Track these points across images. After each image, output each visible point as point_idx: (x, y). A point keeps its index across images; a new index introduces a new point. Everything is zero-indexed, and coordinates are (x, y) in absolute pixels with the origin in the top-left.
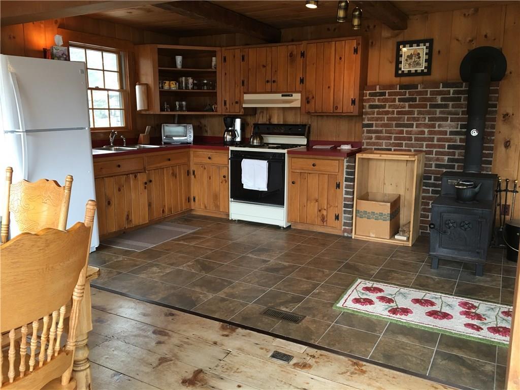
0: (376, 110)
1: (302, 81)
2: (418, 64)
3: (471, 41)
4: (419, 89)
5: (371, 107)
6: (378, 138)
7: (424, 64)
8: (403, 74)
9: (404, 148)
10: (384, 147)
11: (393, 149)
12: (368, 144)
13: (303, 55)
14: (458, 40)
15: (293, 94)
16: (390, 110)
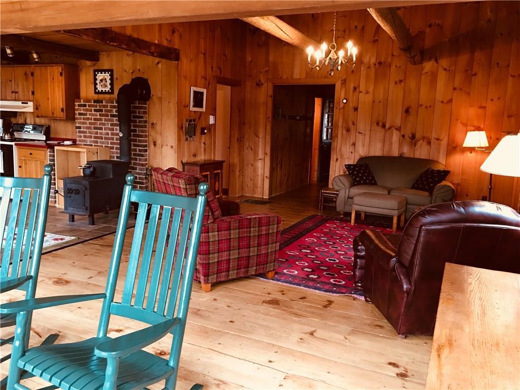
0: (82, 117)
1: (33, 93)
2: (106, 86)
3: (132, 73)
4: (104, 103)
5: (80, 114)
6: (85, 137)
7: (109, 87)
8: (99, 93)
9: (99, 144)
10: (88, 143)
11: (93, 144)
12: (80, 141)
13: (32, 74)
14: (126, 71)
15: (28, 103)
16: (90, 117)
